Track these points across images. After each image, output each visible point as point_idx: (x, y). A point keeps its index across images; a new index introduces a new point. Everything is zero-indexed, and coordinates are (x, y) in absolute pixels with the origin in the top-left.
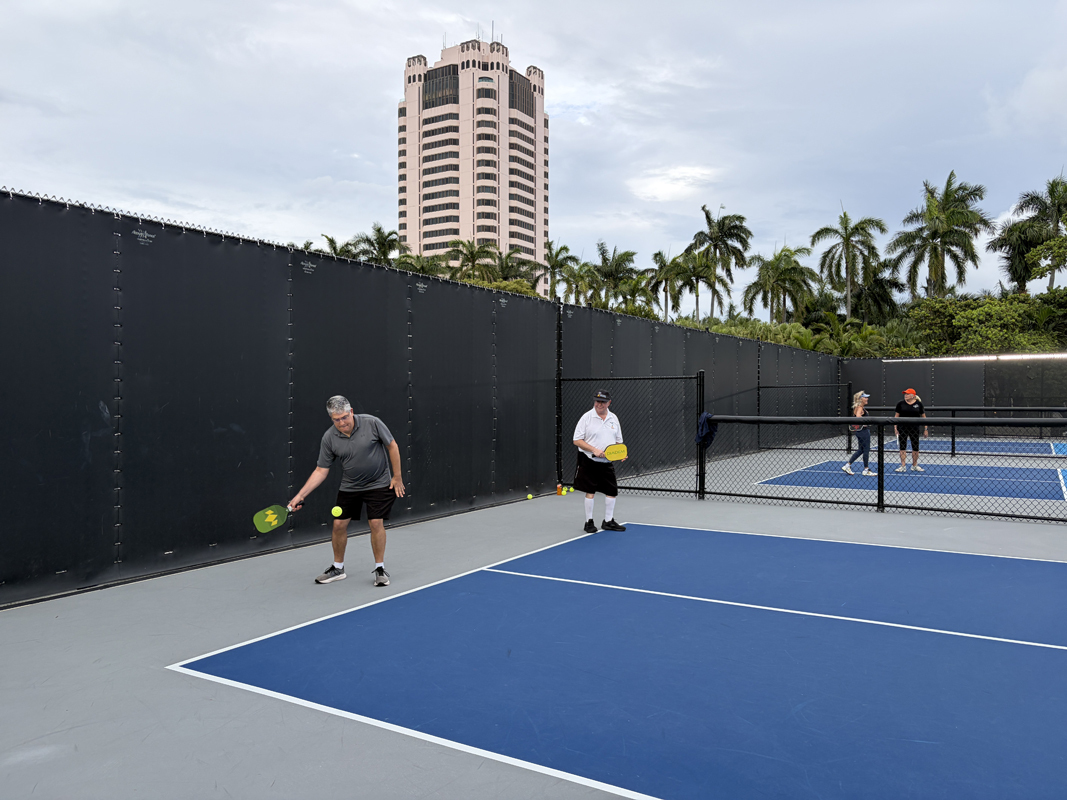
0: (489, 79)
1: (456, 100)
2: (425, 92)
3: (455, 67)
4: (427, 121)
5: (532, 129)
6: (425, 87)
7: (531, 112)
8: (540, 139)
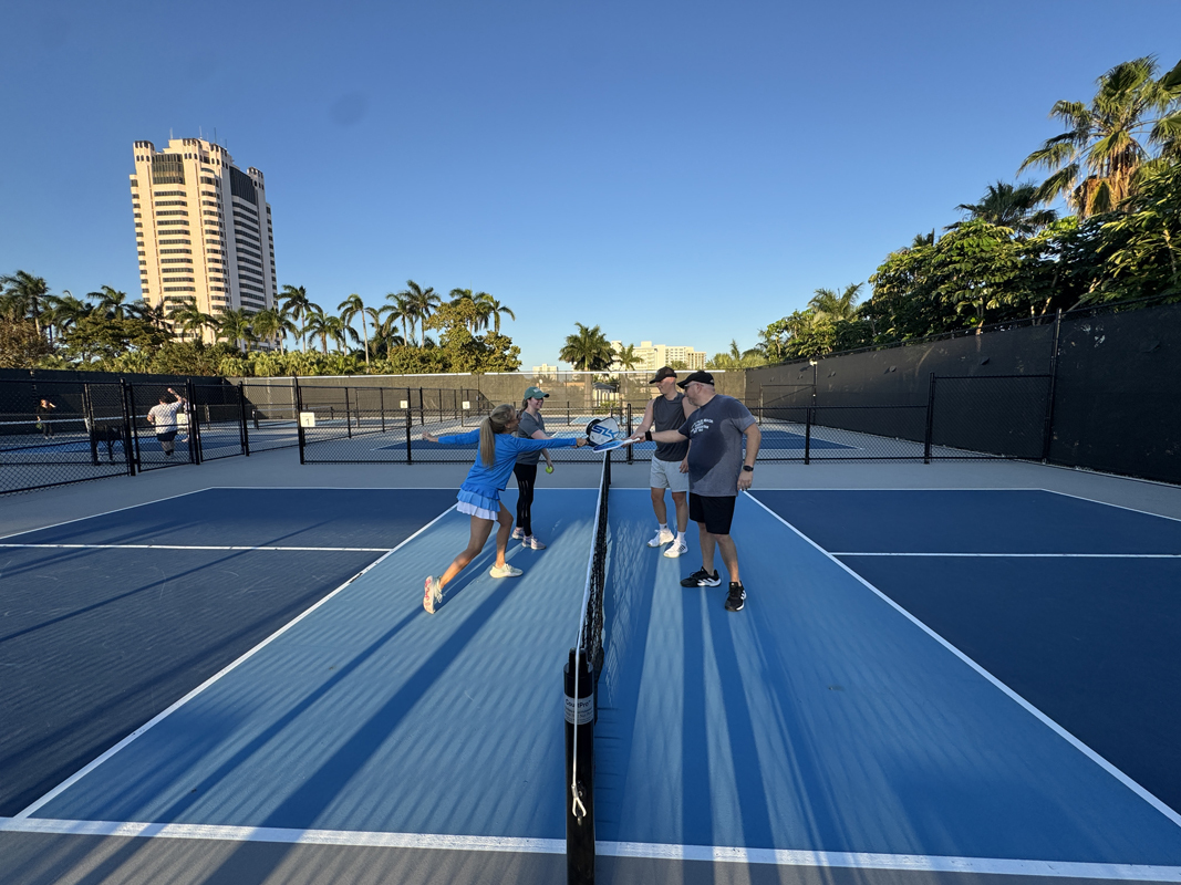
0: (211, 171)
1: (182, 181)
2: (154, 171)
3: (179, 157)
4: (157, 194)
5: (255, 213)
6: (153, 167)
7: (253, 200)
8: (263, 220)
